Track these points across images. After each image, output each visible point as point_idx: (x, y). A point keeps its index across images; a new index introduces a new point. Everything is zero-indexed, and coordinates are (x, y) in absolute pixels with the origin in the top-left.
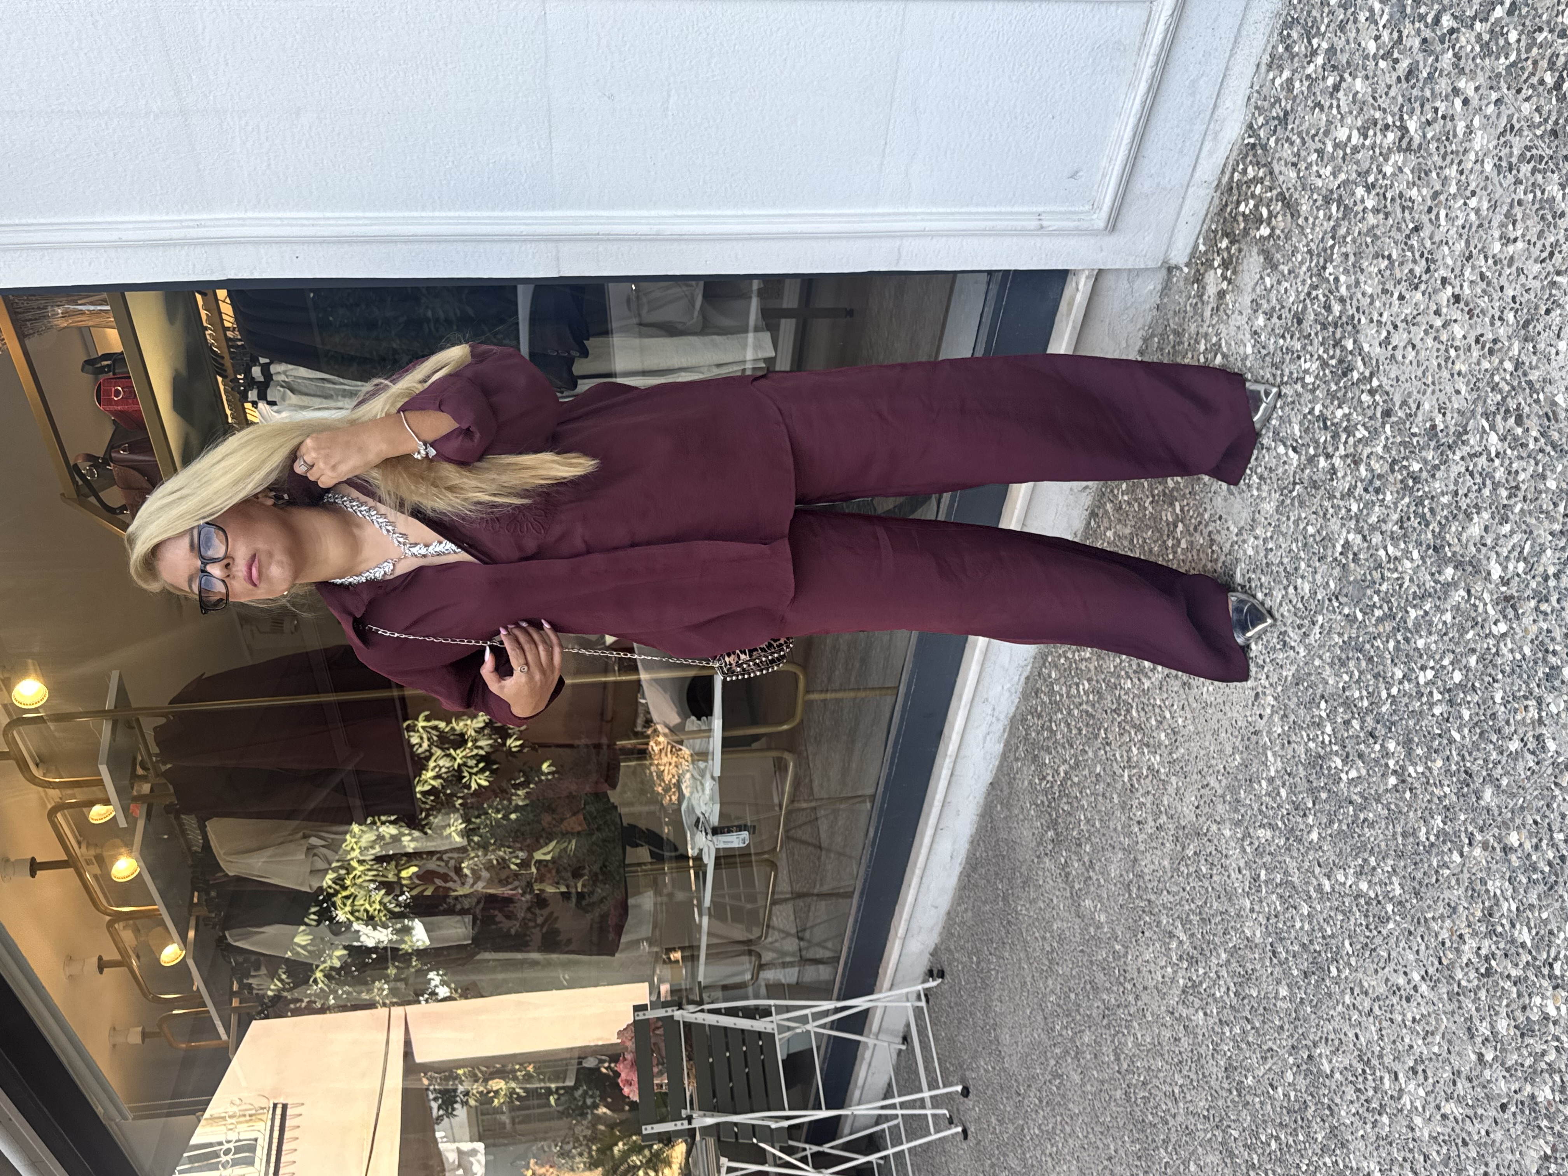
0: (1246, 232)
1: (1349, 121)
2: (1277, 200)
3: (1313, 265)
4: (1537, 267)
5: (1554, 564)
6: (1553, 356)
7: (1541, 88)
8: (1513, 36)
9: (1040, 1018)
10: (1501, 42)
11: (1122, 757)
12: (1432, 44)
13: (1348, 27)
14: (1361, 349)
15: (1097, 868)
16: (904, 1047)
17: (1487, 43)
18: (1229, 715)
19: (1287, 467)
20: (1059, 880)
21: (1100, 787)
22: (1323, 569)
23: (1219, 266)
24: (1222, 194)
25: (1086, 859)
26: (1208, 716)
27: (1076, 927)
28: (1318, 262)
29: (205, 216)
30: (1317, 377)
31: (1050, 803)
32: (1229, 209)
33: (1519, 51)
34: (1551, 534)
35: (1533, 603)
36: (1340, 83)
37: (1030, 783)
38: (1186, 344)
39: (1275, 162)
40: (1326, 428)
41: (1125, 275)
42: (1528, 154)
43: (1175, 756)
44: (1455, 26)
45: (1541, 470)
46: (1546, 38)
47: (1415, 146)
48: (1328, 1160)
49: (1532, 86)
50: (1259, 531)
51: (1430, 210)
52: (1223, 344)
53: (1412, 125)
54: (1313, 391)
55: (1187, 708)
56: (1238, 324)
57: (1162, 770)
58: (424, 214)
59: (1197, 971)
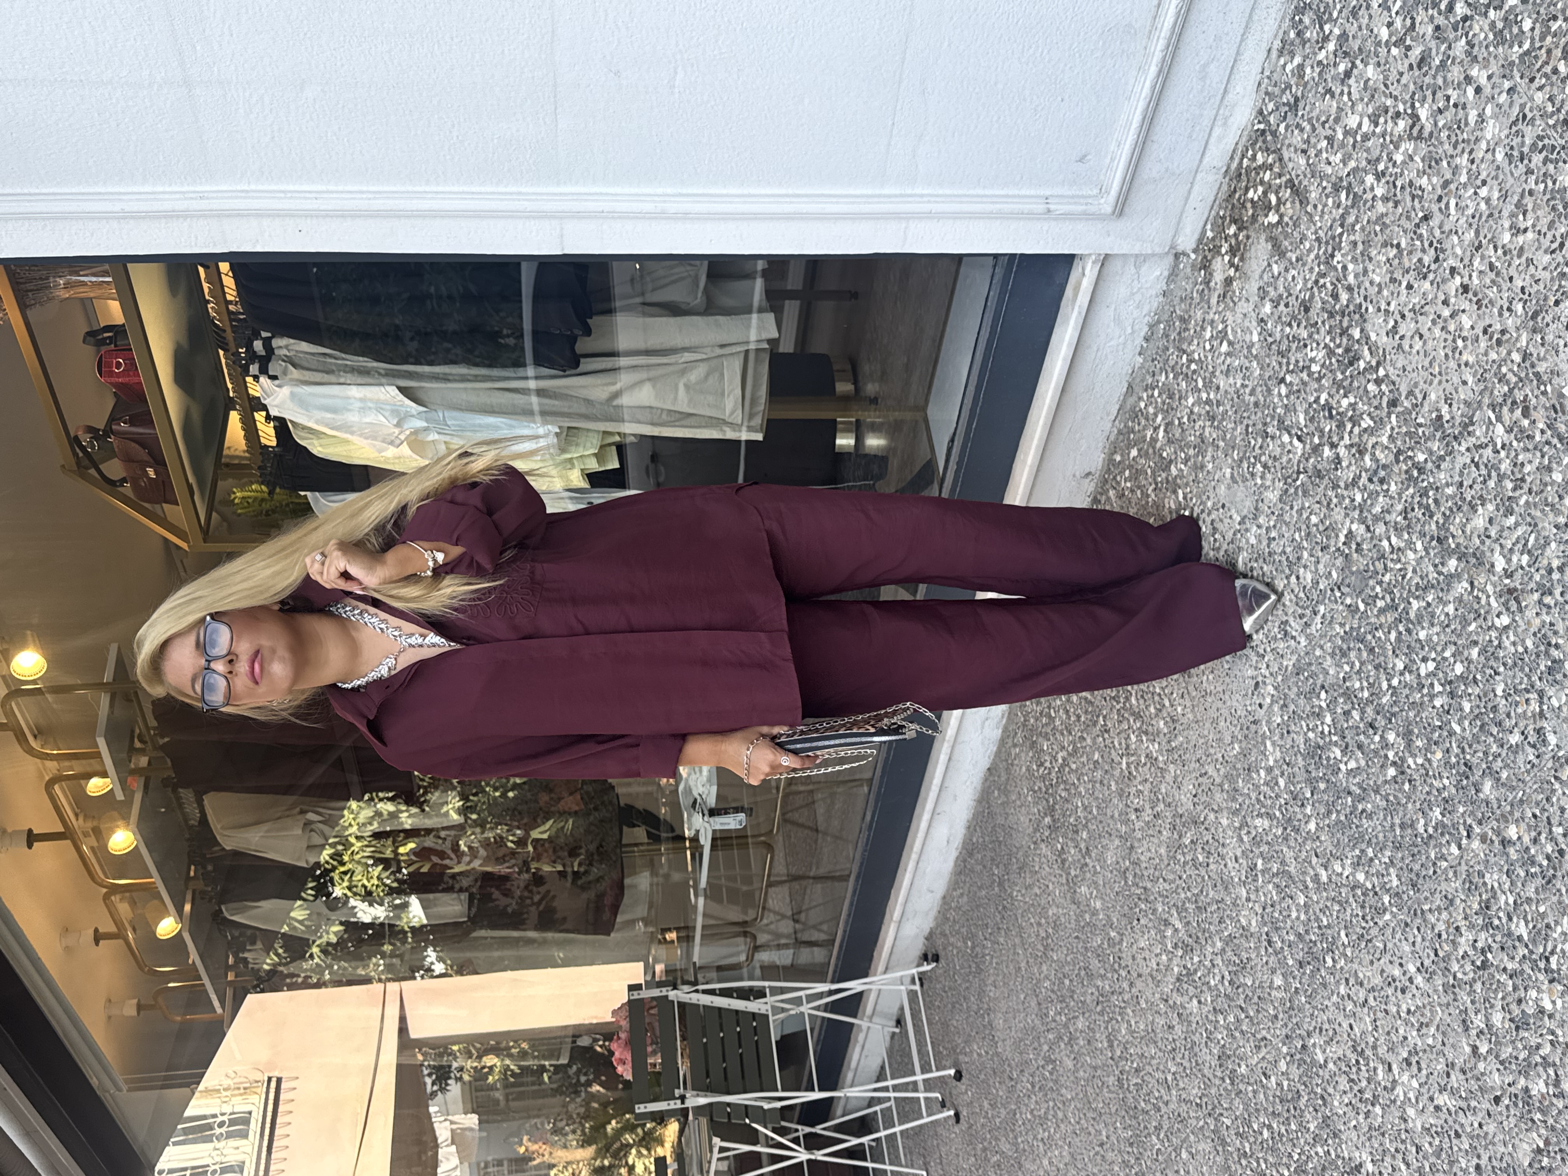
0: (1254, 218)
1: (1360, 109)
2: (1286, 187)
3: (1321, 252)
4: (1547, 258)
5: (1558, 557)
6: (1561, 348)
7: (1555, 77)
8: (1527, 25)
9: (1033, 1004)
10: (1515, 30)
11: (1120, 744)
12: (1445, 31)
13: (1361, 13)
14: (1368, 338)
15: (1093, 855)
16: (897, 1030)
17: (1501, 31)
18: (1229, 704)
19: (1291, 456)
20: (1055, 867)
21: (1098, 774)
22: (1325, 558)
23: (1227, 253)
24: (1231, 180)
25: (1083, 845)
26: (1207, 705)
27: (1072, 913)
28: (1326, 250)
29: (208, 188)
30: (1323, 365)
31: (1047, 789)
32: (1237, 196)
33: (1533, 39)
34: (1555, 526)
35: (1536, 596)
36: (1351, 70)
37: (1028, 769)
38: (1192, 331)
39: (1285, 148)
40: (1331, 417)
41: (1133, 260)
42: (1540, 144)
43: (1173, 744)
44: (1469, 13)
45: (1547, 462)
46: (1560, 26)
47: (1426, 134)
48: (1319, 1150)
49: (1546, 75)
50: (1261, 520)
51: (1440, 199)
52: (1229, 332)
53: (1423, 113)
54: (1319, 380)
55: (1186, 696)
56: (1244, 311)
57: (1161, 758)
58: (427, 189)
59: (1192, 959)
